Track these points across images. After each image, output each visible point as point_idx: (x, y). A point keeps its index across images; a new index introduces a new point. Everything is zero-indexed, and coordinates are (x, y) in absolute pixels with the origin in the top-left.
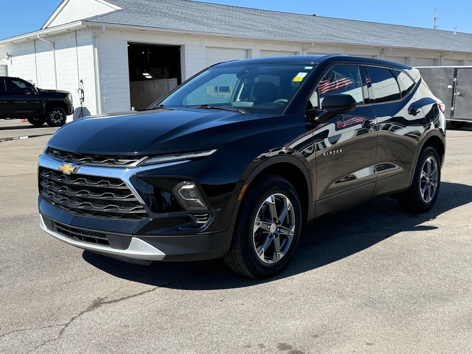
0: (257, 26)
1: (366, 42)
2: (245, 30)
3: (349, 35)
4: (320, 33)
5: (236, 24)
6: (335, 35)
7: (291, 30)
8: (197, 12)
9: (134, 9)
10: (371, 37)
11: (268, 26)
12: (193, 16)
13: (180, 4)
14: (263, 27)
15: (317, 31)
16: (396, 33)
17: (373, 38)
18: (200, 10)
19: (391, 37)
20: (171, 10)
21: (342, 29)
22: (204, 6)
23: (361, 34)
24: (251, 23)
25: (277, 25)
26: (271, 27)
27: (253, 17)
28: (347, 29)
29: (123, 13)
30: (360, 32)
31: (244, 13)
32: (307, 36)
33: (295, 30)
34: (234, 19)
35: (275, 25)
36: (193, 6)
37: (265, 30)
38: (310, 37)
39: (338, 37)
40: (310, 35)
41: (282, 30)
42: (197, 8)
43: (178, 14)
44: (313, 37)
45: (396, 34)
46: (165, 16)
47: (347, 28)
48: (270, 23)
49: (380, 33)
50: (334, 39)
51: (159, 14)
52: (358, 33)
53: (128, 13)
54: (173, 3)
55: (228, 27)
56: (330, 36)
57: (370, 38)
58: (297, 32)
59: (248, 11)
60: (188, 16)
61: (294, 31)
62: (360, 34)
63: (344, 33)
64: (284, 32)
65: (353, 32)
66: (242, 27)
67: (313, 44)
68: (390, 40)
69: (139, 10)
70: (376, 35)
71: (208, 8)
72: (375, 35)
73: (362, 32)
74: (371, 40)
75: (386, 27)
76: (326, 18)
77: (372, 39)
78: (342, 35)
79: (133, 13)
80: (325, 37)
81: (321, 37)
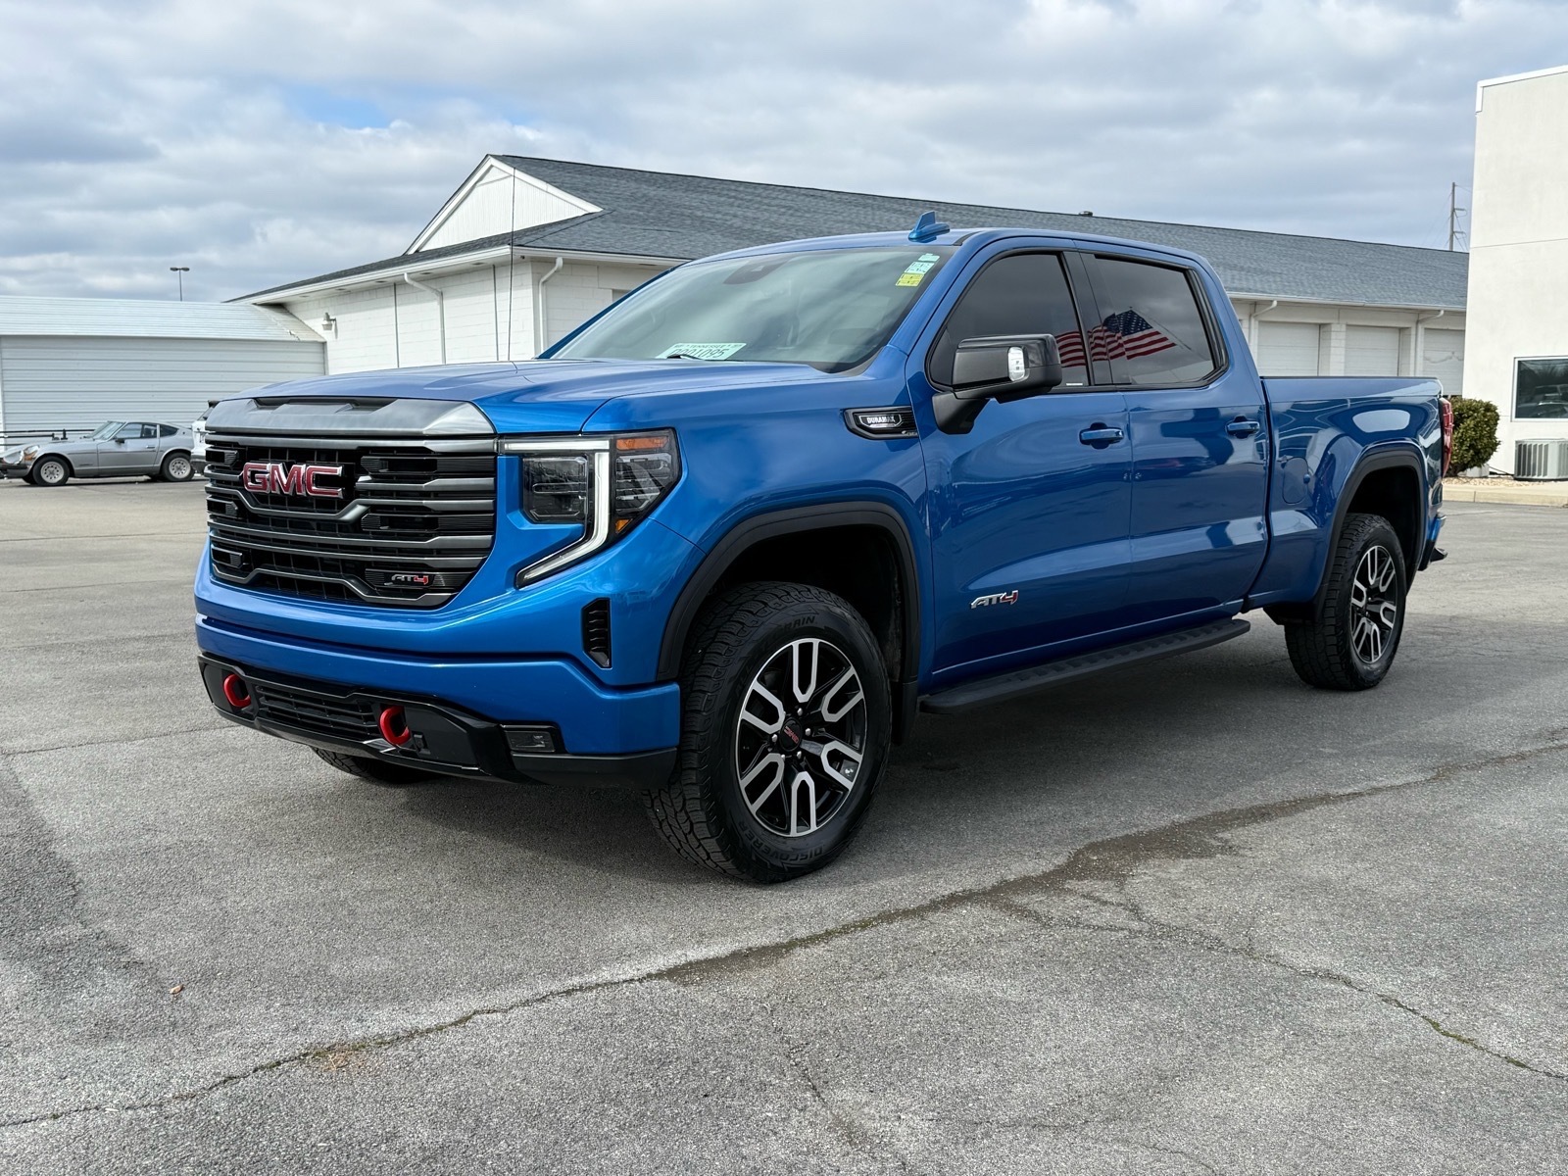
8: (784, 214)
9: (631, 212)
13: (744, 196)
18: (790, 208)
20: (718, 212)
29: (603, 222)
31: (903, 214)
36: (774, 199)
42: (783, 203)
43: (735, 220)
51: (689, 222)
53: (615, 222)
54: (725, 192)
60: (758, 227)
69: (641, 213)
71: (810, 201)
79: (628, 223)
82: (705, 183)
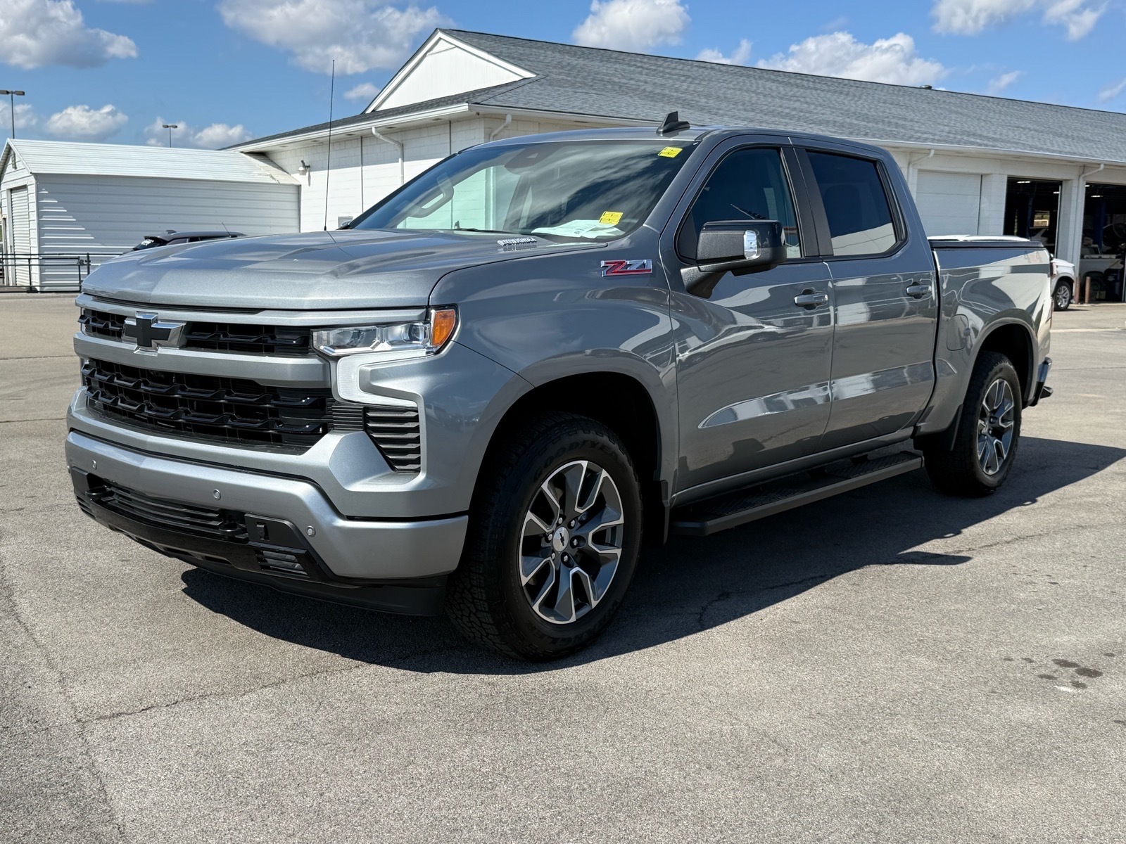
0: (810, 112)
1: (1048, 150)
2: (787, 121)
3: (1010, 132)
4: (947, 129)
5: (766, 107)
6: (979, 132)
7: (883, 121)
8: (684, 81)
9: (561, 77)
10: (1058, 138)
11: (834, 112)
12: (677, 90)
13: (647, 66)
14: (823, 114)
15: (939, 124)
16: (1113, 132)
17: (1062, 142)
18: (689, 77)
19: (1102, 140)
20: (631, 79)
21: (992, 118)
22: (696, 69)
23: (1036, 131)
24: (797, 105)
25: (853, 110)
26: (840, 115)
27: (798, 91)
28: (1003, 120)
29: (541, 85)
30: (1032, 128)
31: (780, 83)
32: (919, 134)
33: (892, 120)
34: (761, 97)
35: (847, 111)
36: (673, 69)
37: (828, 122)
38: (925, 136)
40: (925, 133)
41: (863, 120)
42: (682, 73)
43: (646, 86)
44: (931, 137)
45: (1111, 133)
46: (623, 91)
47: (1003, 117)
48: (837, 104)
49: (1075, 129)
50: (978, 141)
51: (609, 86)
52: (1029, 128)
53: (550, 85)
54: (633, 63)
55: (751, 114)
56: (969, 135)
57: (1057, 141)
58: (897, 125)
59: (786, 80)
60: (667, 92)
61: (889, 122)
62: (1032, 132)
63: (999, 130)
64: (870, 125)
65: (1018, 127)
66: (779, 113)
67: (933, 152)
68: (1100, 146)
69: (569, 79)
70: (1070, 135)
71: (703, 72)
72: (1067, 135)
73: (1037, 128)
74: (1059, 146)
75: (1087, 118)
76: (954, 95)
77: (1061, 144)
78: (995, 133)
79: (560, 86)
80: (959, 137)
81: (949, 137)
82: (615, 55)
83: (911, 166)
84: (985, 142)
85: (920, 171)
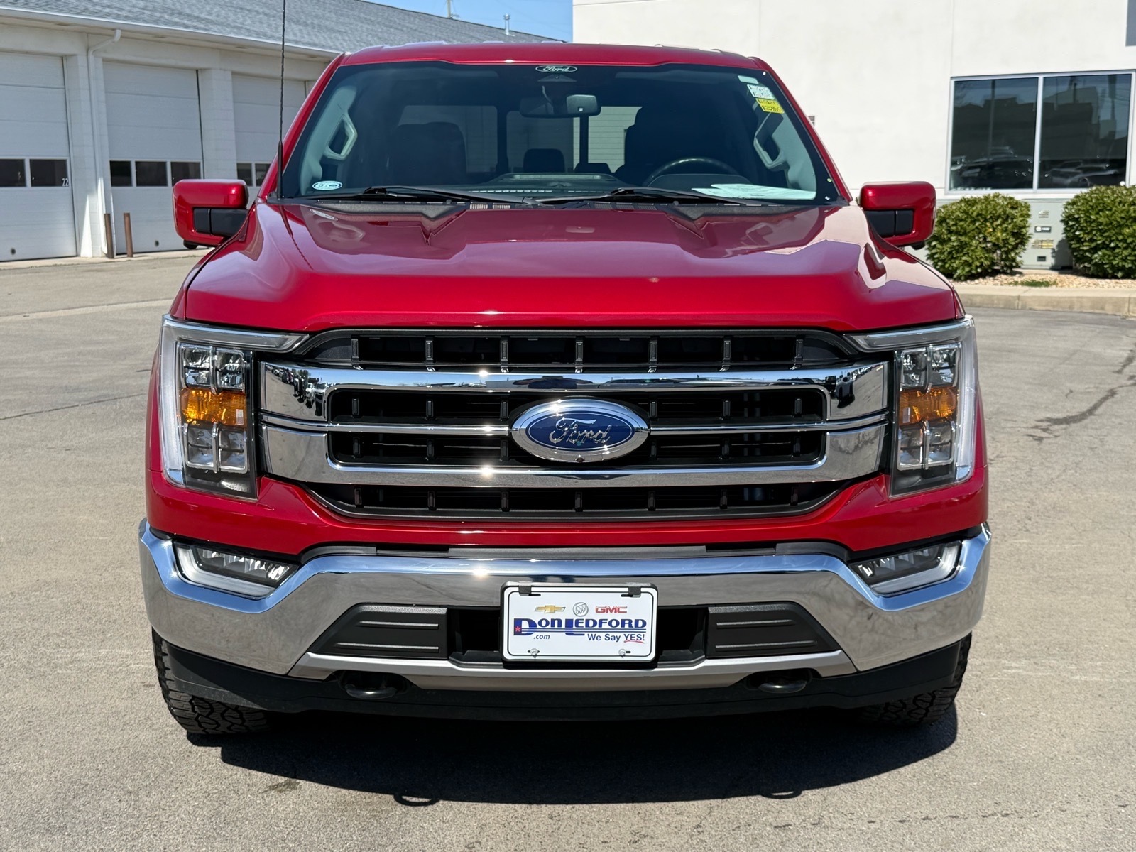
1: (280, 39)
3: (231, 14)
6: (188, 11)
16: (362, 22)
17: (300, 30)
19: (349, 32)
23: (266, 15)
30: (261, 10)
32: (98, 8)
38: (107, 10)
39: (198, 19)
40: (109, 7)
44: (116, 12)
45: (360, 24)
50: (185, 22)
56: (172, 14)
63: (215, 10)
67: (119, 33)
77: (297, 32)
78: (210, 14)
80: (158, 15)
81: (143, 14)
83: (91, 52)
84: (195, 24)
85: (105, 60)
